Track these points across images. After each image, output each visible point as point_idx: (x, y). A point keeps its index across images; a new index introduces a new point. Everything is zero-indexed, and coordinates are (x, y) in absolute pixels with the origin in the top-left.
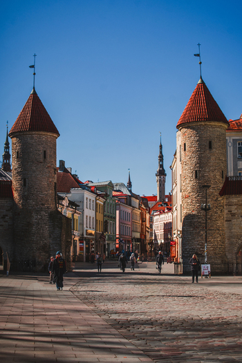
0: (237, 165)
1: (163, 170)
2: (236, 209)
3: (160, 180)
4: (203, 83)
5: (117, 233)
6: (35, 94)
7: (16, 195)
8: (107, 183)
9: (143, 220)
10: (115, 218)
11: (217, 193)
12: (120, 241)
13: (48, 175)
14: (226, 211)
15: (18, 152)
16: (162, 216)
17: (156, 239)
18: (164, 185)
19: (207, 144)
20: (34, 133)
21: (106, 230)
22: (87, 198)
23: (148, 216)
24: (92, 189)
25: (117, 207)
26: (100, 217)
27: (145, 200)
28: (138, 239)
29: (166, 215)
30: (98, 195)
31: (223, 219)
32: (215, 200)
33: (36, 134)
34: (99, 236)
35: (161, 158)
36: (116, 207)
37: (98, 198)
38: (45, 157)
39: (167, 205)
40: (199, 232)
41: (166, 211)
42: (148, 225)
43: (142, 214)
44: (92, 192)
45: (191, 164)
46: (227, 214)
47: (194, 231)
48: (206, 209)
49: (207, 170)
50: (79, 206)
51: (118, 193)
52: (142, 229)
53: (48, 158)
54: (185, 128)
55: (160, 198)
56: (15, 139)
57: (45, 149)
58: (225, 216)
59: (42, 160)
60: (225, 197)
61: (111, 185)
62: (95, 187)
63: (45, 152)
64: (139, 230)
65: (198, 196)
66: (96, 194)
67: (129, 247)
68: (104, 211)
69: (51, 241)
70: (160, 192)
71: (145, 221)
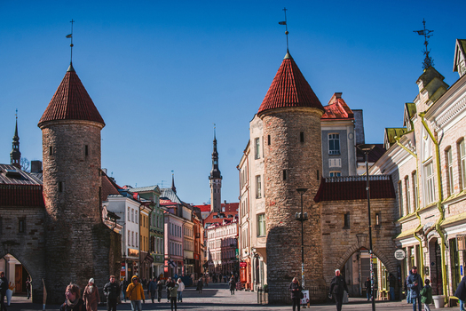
0: (328, 163)
1: (219, 172)
2: (336, 218)
3: (214, 185)
4: (290, 58)
5: (166, 253)
6: (72, 71)
7: (48, 203)
8: (153, 188)
9: (197, 236)
10: (163, 233)
11: (311, 199)
12: (170, 262)
13: (91, 177)
14: (323, 222)
15: (51, 147)
16: (218, 230)
17: (211, 260)
18: (219, 191)
19: (298, 136)
20: (72, 122)
21: (152, 249)
22: (129, 208)
23: (202, 230)
24: (135, 196)
25: (166, 219)
26: (145, 232)
27: (197, 210)
28: (191, 260)
29: (224, 228)
30: (143, 204)
31: (320, 232)
32: (310, 208)
33: (74, 124)
34: (143, 257)
35: (216, 156)
36: (164, 218)
37: (142, 208)
38: (87, 154)
39: (224, 216)
40: (290, 249)
41: (224, 223)
42: (202, 242)
43: (195, 228)
44: (135, 199)
45: (278, 162)
46: (324, 225)
47: (283, 248)
48: (302, 219)
49: (299, 169)
50: (119, 218)
51: (165, 202)
52: (196, 247)
53: (91, 156)
54: (270, 115)
55: (215, 207)
56: (47, 130)
57: (86, 143)
58: (322, 228)
59: (82, 157)
60: (321, 204)
61: (157, 191)
62: (138, 193)
63: (87, 146)
64: (192, 248)
65: (287, 202)
66: (140, 202)
67: (180, 270)
68: (150, 225)
69: (95, 264)
70: (215, 199)
71: (199, 237)
